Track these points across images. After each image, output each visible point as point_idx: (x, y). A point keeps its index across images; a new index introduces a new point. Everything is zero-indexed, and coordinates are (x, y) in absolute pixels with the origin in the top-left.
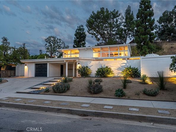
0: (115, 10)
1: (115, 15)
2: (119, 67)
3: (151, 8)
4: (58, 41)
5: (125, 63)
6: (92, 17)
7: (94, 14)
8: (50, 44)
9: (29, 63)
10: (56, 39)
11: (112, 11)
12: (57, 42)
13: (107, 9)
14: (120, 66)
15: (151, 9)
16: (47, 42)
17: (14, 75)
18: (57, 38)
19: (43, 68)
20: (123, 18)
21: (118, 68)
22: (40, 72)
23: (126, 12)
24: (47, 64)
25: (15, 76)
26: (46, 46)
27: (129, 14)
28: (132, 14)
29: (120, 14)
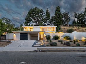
13: (38, 8)
23: (47, 11)
28: (49, 12)
29: (44, 12)
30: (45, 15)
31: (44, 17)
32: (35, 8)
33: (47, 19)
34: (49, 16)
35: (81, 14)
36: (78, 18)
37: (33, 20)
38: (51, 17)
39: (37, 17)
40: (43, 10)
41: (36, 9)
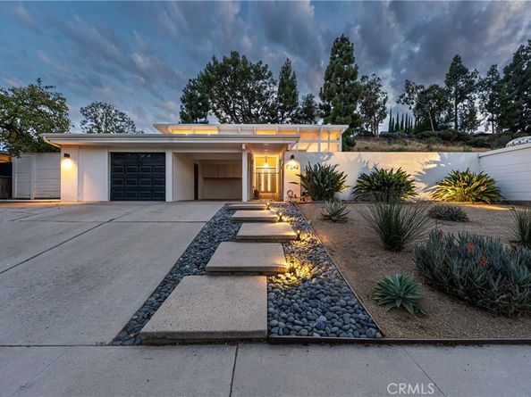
0: (261, 62)
1: (260, 73)
2: (419, 173)
3: (353, 62)
4: (118, 117)
5: (435, 162)
6: (210, 68)
7: (216, 63)
8: (96, 122)
9: (80, 147)
10: (113, 112)
11: (254, 63)
12: (116, 120)
13: (244, 57)
14: (421, 171)
15: (353, 65)
16: (86, 115)
17: (7, 194)
18: (116, 111)
19: (143, 170)
20: (275, 84)
21: (416, 174)
22: (134, 183)
23: (283, 72)
24: (164, 154)
25: (10, 196)
26: (83, 127)
27: (288, 75)
28: (294, 78)
29: (270, 74)
30: (276, 89)
31: (270, 101)
32: (229, 57)
33: (284, 109)
34: (295, 96)
35: (432, 88)
36: (418, 106)
37: (224, 114)
38: (300, 100)
39: (240, 98)
40: (265, 69)
41: (237, 62)
